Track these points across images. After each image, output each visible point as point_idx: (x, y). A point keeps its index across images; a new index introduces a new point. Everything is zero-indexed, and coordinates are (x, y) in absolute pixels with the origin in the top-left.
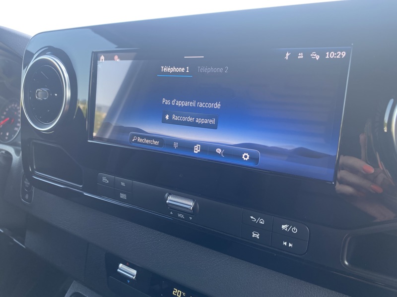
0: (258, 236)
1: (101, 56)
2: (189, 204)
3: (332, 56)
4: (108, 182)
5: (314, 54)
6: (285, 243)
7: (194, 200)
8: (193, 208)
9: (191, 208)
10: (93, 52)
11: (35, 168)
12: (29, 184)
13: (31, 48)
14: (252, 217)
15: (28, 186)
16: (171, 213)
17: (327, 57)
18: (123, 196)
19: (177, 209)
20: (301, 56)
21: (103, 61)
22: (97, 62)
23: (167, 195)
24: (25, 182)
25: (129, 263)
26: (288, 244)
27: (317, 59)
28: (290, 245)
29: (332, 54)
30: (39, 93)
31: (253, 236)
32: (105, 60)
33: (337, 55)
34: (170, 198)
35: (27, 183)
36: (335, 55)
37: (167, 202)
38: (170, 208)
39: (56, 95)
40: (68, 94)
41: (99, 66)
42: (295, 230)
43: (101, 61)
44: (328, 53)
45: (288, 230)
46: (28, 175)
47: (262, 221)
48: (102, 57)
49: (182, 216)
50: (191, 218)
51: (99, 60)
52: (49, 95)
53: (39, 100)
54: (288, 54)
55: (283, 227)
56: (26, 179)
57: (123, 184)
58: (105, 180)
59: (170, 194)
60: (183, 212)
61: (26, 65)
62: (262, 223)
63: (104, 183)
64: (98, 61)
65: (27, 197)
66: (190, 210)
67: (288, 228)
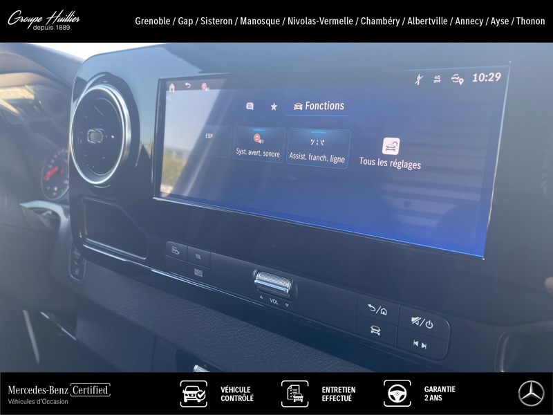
0: (378, 332)
1: (170, 84)
2: (284, 285)
3: (481, 79)
4: (178, 253)
5: (457, 76)
6: (416, 343)
7: (291, 280)
8: (289, 291)
9: (288, 291)
10: (160, 79)
11: (86, 233)
12: (79, 255)
13: (83, 75)
14: (370, 306)
15: (77, 258)
16: (261, 297)
17: (475, 81)
18: (198, 273)
19: (269, 292)
20: (437, 79)
21: (173, 91)
22: (165, 93)
23: (255, 272)
24: (75, 253)
25: (207, 365)
26: (420, 345)
27: (461, 83)
28: (423, 346)
29: (482, 76)
30: (92, 135)
31: (372, 332)
32: (175, 90)
33: (489, 77)
34: (259, 276)
35: (77, 254)
36: (486, 78)
37: (255, 281)
38: (260, 290)
39: (113, 137)
40: (127, 135)
41: (168, 98)
42: (430, 325)
43: (170, 91)
44: (475, 75)
45: (420, 324)
46: (78, 243)
47: (384, 310)
48: (172, 86)
49: (276, 302)
50: (287, 305)
51: (169, 90)
52: (104, 137)
53: (91, 145)
54: (419, 78)
55: (414, 320)
56: (76, 249)
57: (198, 256)
58: (174, 250)
59: (259, 271)
60: (277, 296)
61: (76, 96)
62: (384, 313)
63: (174, 255)
64: (167, 92)
65: (77, 272)
66: (285, 293)
67: (420, 321)
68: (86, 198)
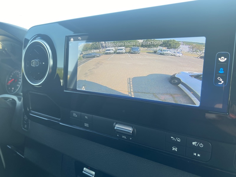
0: (176, 150)
1: (71, 38)
2: (129, 129)
4: (77, 116)
6: (195, 154)
7: (132, 127)
8: (132, 132)
9: (131, 132)
10: (66, 36)
11: (31, 108)
12: (27, 118)
13: (28, 37)
14: (172, 137)
15: (26, 120)
16: (118, 135)
18: (86, 125)
19: (122, 133)
23: (114, 124)
24: (25, 118)
26: (197, 155)
28: (198, 155)
30: (34, 63)
31: (173, 150)
32: (74, 41)
34: (117, 126)
35: (26, 118)
37: (115, 128)
38: (117, 132)
39: (44, 63)
40: (51, 62)
41: (70, 45)
42: (201, 145)
43: (71, 41)
45: (196, 145)
46: (27, 113)
47: (178, 140)
48: (72, 39)
49: (125, 138)
50: (131, 139)
51: (70, 41)
52: (40, 63)
53: (33, 67)
55: (193, 143)
56: (26, 116)
57: (86, 117)
58: (74, 115)
59: (117, 123)
60: (126, 135)
61: (25, 47)
62: (179, 141)
63: (74, 117)
64: (69, 42)
65: (26, 126)
66: (130, 133)
67: (197, 144)
68: (31, 92)
